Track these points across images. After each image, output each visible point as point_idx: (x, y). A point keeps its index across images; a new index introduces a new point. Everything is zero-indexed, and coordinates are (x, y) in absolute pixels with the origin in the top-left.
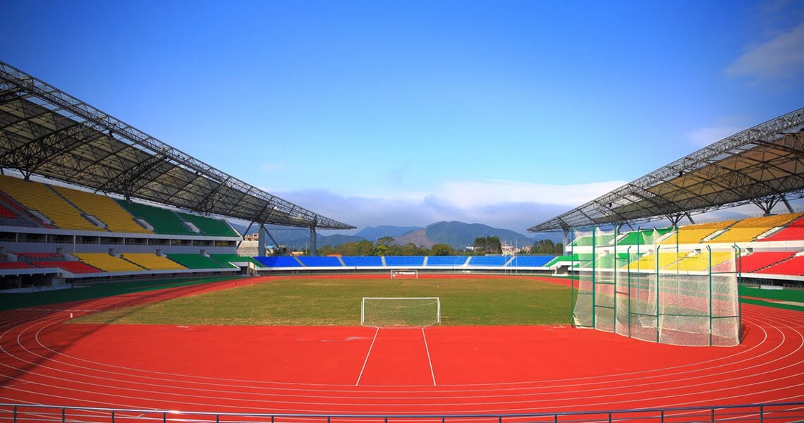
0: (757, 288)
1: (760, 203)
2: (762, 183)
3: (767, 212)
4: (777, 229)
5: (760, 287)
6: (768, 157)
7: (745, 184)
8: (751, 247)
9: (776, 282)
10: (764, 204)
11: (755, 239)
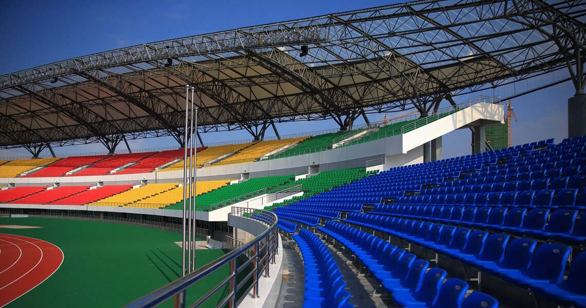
0: (8, 217)
1: (29, 147)
2: (32, 130)
3: (36, 156)
4: (38, 168)
5: (10, 216)
6: (34, 107)
7: (15, 130)
8: (13, 182)
9: (25, 211)
10: (33, 149)
11: (19, 176)
